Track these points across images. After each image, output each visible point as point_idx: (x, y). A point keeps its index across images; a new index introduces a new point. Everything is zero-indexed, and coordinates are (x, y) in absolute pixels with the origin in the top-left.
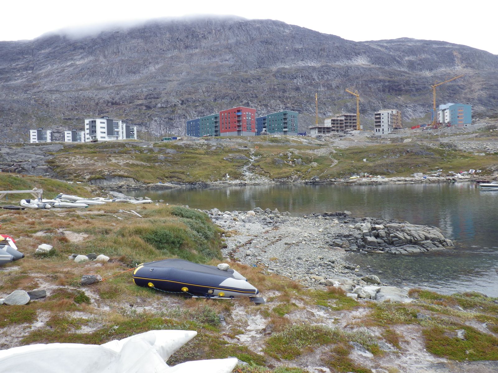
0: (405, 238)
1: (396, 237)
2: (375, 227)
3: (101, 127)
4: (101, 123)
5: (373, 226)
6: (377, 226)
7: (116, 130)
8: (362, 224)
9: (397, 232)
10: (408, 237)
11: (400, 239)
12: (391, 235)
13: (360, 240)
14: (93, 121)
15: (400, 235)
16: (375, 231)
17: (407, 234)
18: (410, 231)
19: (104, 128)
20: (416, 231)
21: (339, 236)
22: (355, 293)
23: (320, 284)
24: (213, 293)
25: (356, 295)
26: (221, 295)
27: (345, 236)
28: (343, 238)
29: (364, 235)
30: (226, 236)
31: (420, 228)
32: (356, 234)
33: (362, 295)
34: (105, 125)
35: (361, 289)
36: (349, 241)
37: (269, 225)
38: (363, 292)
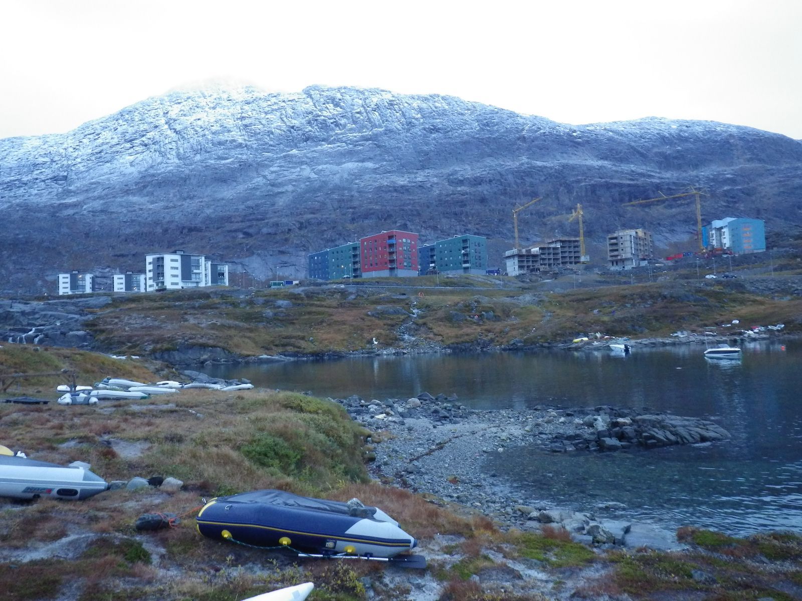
0: (667, 438)
1: (653, 437)
2: (617, 423)
3: (172, 268)
4: (172, 260)
5: (614, 420)
6: (621, 420)
7: (195, 271)
8: (595, 417)
9: (655, 429)
10: (673, 438)
11: (659, 440)
12: (644, 434)
13: (593, 443)
14: (158, 258)
15: (660, 434)
16: (617, 429)
17: (671, 432)
18: (674, 426)
19: (177, 268)
20: (684, 426)
21: (558, 438)
22: (589, 533)
23: (530, 519)
24: (334, 547)
25: (590, 538)
26: (349, 551)
27: (570, 438)
28: (565, 442)
29: (600, 434)
30: (373, 442)
31: (690, 423)
32: (587, 432)
33: (599, 537)
34: (178, 264)
35: (597, 527)
36: (576, 445)
37: (444, 422)
38: (602, 533)
